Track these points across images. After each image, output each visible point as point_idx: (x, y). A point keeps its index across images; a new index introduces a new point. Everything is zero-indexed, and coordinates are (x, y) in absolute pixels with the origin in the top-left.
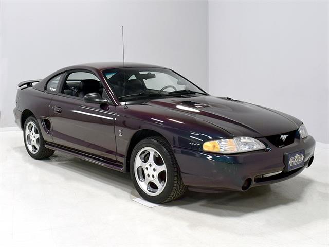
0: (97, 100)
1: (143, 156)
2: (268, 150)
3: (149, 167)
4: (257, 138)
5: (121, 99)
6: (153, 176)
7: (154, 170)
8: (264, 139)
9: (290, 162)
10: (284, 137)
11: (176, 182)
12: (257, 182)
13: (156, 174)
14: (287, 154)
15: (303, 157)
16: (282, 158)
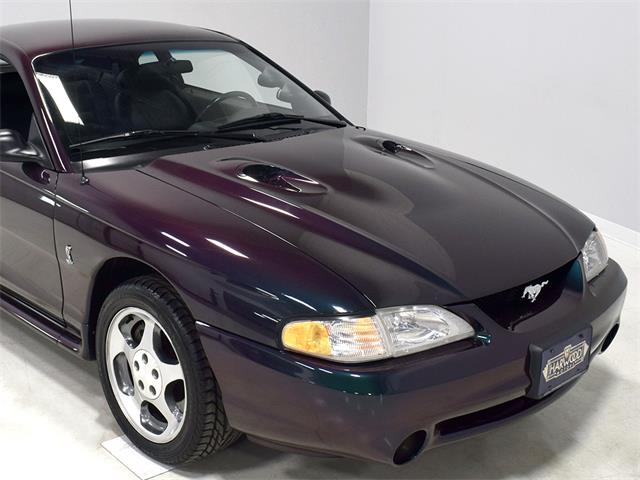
0: (12, 152)
1: (128, 327)
2: (480, 343)
3: (141, 362)
4: (450, 306)
5: (76, 150)
6: (152, 389)
7: (155, 373)
8: (473, 309)
9: (545, 372)
10: (533, 291)
11: (210, 418)
12: (443, 434)
13: (161, 386)
14: (539, 349)
15: (586, 347)
16: (523, 360)
